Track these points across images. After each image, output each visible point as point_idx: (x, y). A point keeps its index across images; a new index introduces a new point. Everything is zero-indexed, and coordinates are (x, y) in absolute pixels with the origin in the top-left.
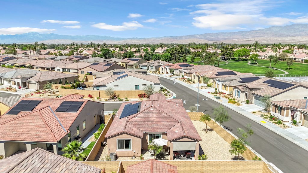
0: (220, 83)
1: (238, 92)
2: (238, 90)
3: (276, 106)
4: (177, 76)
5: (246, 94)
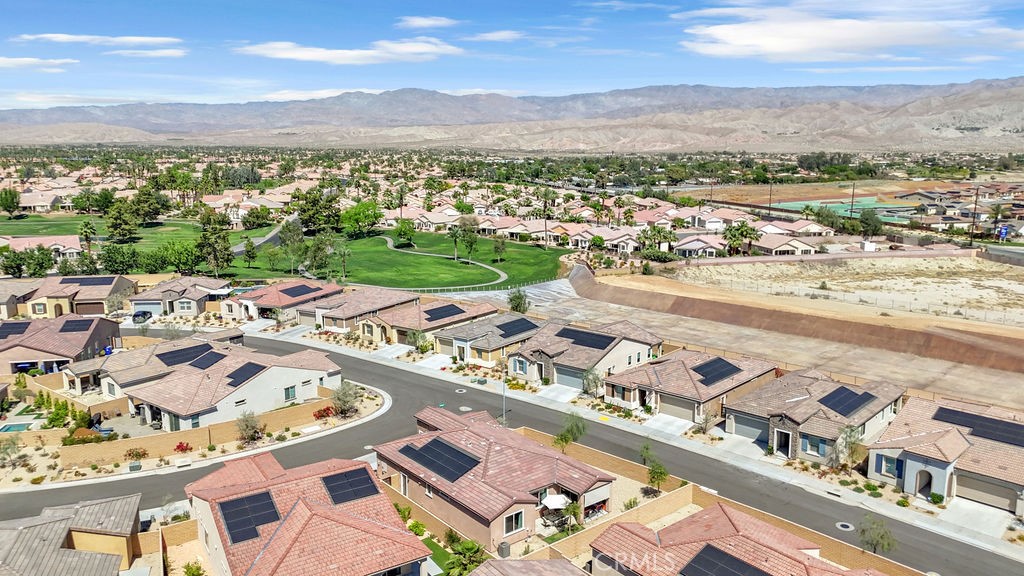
0: (467, 346)
1: (521, 362)
2: (521, 359)
3: (613, 386)
4: (293, 326)
5: (540, 366)
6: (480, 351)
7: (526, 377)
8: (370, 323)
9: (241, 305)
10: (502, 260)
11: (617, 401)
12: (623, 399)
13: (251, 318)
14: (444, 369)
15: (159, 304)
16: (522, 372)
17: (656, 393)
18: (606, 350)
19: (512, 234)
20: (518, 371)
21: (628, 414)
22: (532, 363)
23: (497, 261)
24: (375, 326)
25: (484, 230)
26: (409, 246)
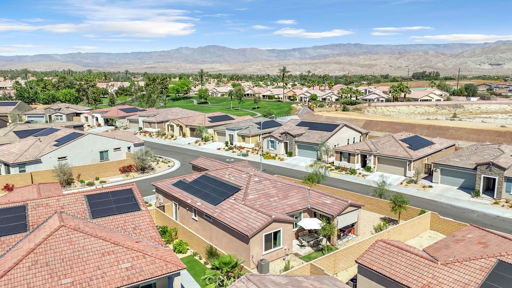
0: (235, 133)
1: (272, 142)
2: (272, 139)
3: (341, 153)
4: (125, 129)
5: (286, 144)
6: (243, 137)
7: (276, 152)
8: (172, 124)
9: (93, 117)
10: (258, 108)
11: (344, 164)
12: (349, 162)
13: (99, 125)
14: (219, 149)
15: (43, 117)
16: (273, 149)
17: (375, 156)
18: (333, 132)
19: (264, 96)
20: (270, 148)
21: (353, 172)
22: (280, 141)
23: (255, 108)
24: (175, 126)
25: (248, 95)
26: (206, 103)
